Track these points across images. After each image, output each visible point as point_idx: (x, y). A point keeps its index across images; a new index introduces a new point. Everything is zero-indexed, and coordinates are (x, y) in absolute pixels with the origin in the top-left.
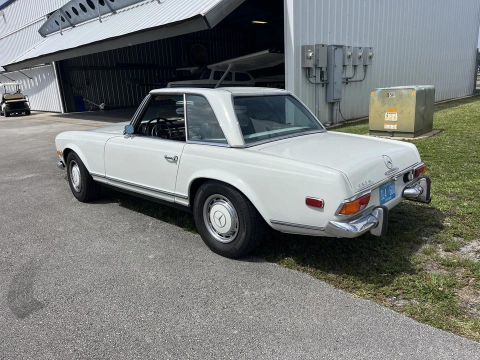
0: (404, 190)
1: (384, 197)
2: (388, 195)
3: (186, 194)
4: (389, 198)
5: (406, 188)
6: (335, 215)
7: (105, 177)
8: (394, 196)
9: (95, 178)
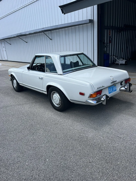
0: (120, 88)
1: (111, 91)
2: (113, 90)
3: (46, 90)
4: (113, 91)
5: (121, 87)
6: (88, 98)
7: (23, 84)
8: (116, 90)
9: (20, 84)
